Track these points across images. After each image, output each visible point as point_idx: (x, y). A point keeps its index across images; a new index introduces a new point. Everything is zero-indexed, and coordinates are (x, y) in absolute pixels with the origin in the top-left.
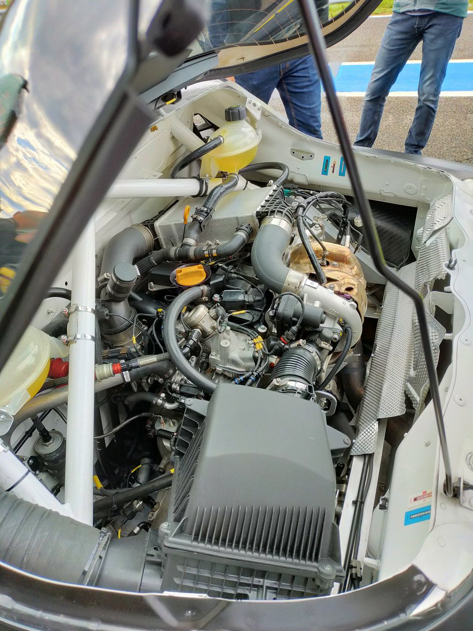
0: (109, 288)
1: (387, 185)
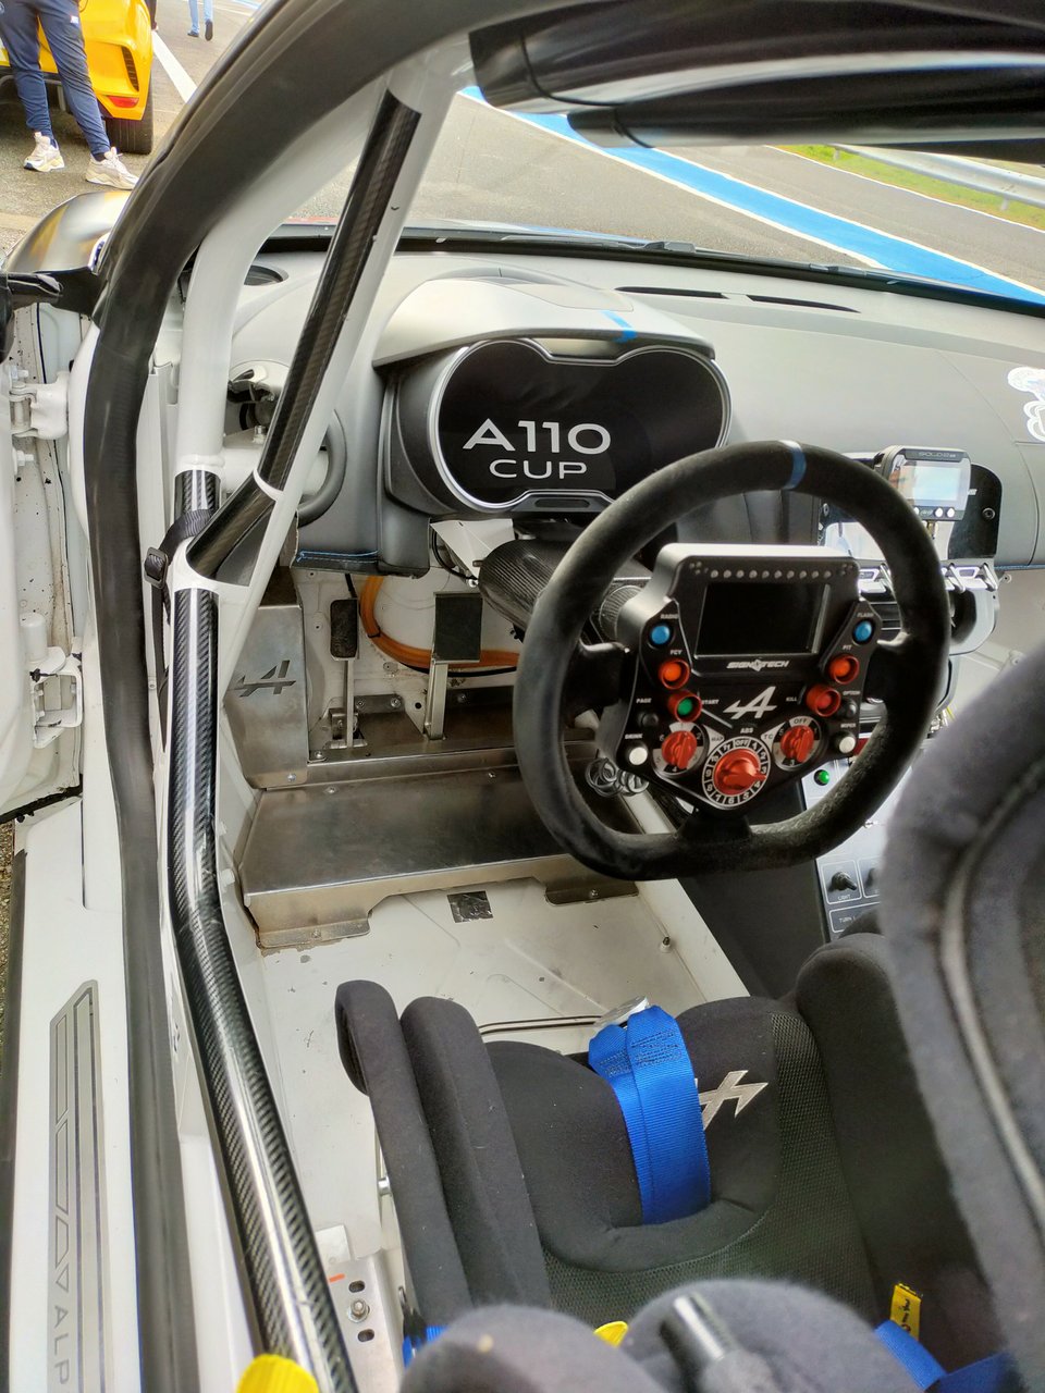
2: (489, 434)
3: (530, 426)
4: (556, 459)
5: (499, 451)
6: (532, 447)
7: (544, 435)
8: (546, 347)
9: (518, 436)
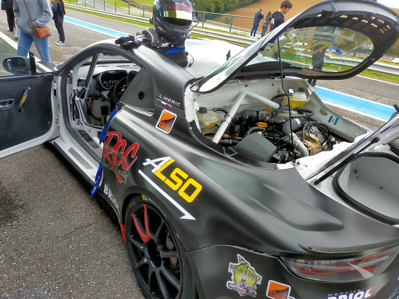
0: (237, 119)
1: (350, 132)
2: (105, 82)
3: (110, 81)
4: (113, 84)
5: (107, 84)
6: (110, 83)
7: (111, 82)
8: (110, 72)
9: (109, 82)
